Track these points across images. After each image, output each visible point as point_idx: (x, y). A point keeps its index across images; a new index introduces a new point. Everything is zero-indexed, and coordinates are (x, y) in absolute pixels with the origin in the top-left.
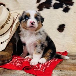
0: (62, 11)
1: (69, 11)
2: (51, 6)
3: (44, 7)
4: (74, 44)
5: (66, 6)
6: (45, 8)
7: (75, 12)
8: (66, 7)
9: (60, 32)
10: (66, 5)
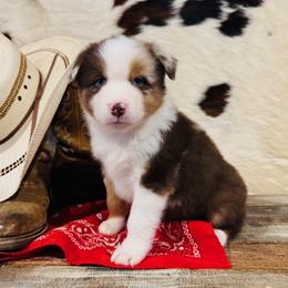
0: (218, 31)
1: (244, 29)
2: (173, 16)
3: (145, 19)
4: (267, 160)
5: (231, 11)
6: (147, 23)
7: (270, 34)
8: (231, 15)
9: (208, 114)
10: (231, 6)
